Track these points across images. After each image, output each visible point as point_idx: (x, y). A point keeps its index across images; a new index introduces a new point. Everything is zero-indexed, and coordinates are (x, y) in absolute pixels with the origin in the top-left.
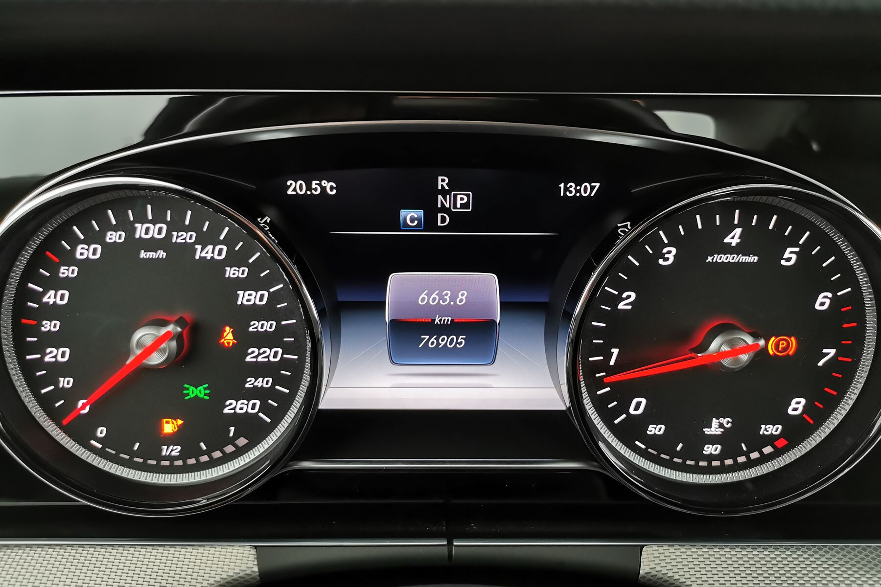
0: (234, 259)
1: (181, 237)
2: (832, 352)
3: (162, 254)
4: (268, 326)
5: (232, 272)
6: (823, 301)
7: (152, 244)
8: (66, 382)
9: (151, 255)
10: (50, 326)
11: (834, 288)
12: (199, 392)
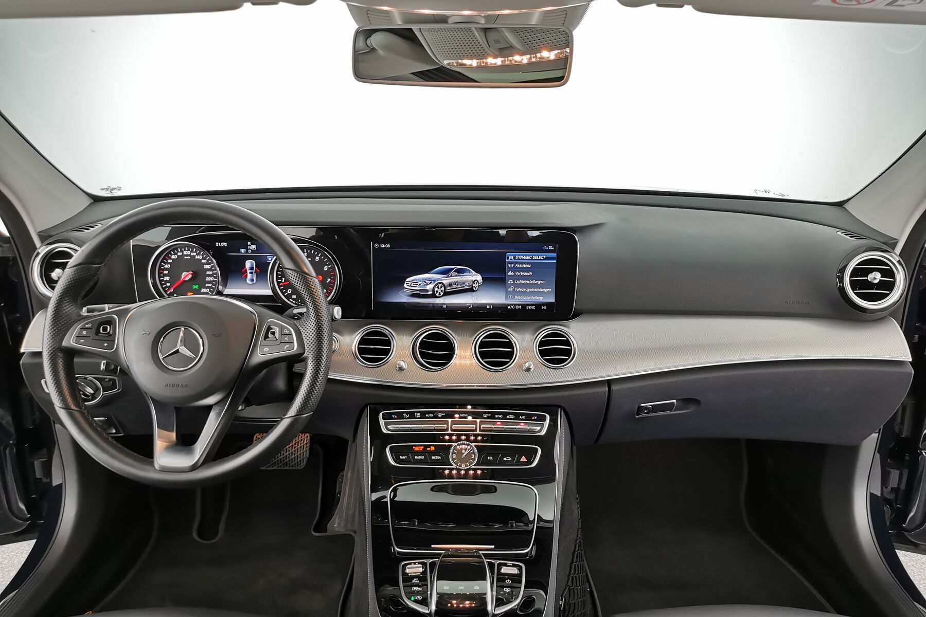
0: (204, 259)
1: (192, 254)
2: (330, 279)
3: (189, 257)
4: (211, 273)
5: (204, 261)
6: (326, 268)
7: (187, 255)
8: (168, 284)
9: (187, 258)
10: (166, 272)
11: (328, 265)
12: (196, 287)
